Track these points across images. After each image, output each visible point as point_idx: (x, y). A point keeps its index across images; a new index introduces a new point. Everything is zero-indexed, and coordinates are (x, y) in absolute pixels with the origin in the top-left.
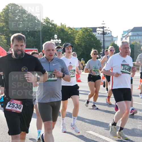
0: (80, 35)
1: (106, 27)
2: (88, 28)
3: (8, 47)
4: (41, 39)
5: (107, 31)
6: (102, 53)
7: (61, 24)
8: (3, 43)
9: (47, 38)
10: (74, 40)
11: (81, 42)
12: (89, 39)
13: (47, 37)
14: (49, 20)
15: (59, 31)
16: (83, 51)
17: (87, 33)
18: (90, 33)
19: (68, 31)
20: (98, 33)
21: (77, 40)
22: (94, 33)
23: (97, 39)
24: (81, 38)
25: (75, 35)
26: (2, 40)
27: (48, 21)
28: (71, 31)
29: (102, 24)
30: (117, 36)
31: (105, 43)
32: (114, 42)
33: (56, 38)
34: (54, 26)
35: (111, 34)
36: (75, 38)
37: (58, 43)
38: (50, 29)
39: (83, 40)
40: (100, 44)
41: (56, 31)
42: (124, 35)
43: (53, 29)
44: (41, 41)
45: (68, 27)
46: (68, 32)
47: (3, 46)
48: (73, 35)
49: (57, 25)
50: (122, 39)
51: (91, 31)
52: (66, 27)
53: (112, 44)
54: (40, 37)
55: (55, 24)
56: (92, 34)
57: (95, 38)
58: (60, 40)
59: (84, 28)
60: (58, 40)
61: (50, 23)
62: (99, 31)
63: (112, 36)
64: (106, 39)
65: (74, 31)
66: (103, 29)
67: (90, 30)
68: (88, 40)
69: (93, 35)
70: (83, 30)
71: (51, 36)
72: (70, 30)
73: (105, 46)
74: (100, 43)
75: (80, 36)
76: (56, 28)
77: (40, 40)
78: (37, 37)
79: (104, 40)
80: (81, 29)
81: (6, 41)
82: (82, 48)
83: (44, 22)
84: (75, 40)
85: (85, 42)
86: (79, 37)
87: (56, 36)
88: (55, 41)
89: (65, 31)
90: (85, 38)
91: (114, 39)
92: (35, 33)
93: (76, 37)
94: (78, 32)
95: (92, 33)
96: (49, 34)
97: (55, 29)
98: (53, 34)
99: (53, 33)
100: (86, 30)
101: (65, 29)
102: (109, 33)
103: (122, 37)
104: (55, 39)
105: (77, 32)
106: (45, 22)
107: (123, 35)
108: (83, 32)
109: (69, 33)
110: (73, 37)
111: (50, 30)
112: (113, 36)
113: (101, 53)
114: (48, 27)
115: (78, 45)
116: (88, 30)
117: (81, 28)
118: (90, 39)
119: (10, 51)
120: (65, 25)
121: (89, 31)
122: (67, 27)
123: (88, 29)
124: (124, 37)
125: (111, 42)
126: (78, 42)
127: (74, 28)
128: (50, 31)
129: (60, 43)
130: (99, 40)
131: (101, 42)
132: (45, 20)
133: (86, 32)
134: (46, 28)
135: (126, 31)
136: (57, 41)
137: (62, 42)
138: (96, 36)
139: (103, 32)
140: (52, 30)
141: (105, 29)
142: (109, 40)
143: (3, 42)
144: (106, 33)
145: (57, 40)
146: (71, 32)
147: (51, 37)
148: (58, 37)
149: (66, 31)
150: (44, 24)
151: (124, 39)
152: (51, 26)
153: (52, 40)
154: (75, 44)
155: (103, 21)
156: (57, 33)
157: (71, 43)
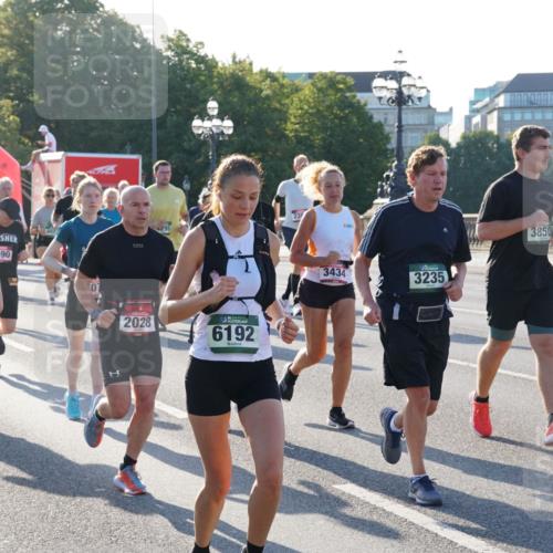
0: (308, 101)
1: (409, 75)
2: (338, 74)
3: (24, 144)
5: (413, 89)
6: (392, 174)
7: (234, 57)
8: (4, 129)
10: (285, 120)
11: (310, 132)
12: (341, 119)
13: (178, 107)
14: (188, 40)
15: (225, 84)
17: (332, 97)
18: (348, 94)
19: (259, 85)
20: (380, 98)
21: (293, 120)
22: (361, 97)
23: (371, 117)
24: (311, 114)
26: (3, 118)
27: (184, 44)
28: (270, 87)
29: (395, 62)
30: (451, 109)
31: (403, 134)
32: (438, 130)
33: (215, 112)
34: (208, 64)
35: (427, 97)
36: (287, 112)
37: (222, 133)
38: (189, 76)
39: (317, 123)
40: (382, 140)
41: (215, 86)
42: (479, 105)
43: (203, 78)
45: (261, 71)
46: (261, 91)
48: (281, 104)
49: (216, 63)
50: (468, 119)
51: (350, 89)
53: (430, 137)
55: (210, 57)
56: (355, 100)
57: (366, 113)
58: (228, 123)
59: (324, 76)
60: (223, 120)
61: (189, 52)
62: (384, 89)
63: (429, 107)
64: (408, 118)
65: (282, 86)
66: (399, 82)
67: (344, 83)
68: (336, 121)
69: (359, 102)
70: (319, 85)
71: (193, 105)
72: (268, 81)
73: (404, 145)
74: (382, 134)
75: (306, 107)
76: (215, 73)
79: (400, 127)
80: (310, 81)
81: (18, 119)
83: (167, 50)
84: (286, 123)
85: (324, 129)
86: (301, 109)
87: (213, 106)
88: (207, 124)
89: (249, 87)
90: (324, 117)
91: (438, 120)
93: (291, 112)
94: (301, 90)
95: (354, 97)
96: (185, 97)
97: (211, 77)
98: (201, 98)
99: (202, 92)
100: (330, 83)
101: (248, 78)
102: (420, 99)
103: (467, 113)
104: (211, 118)
105: (297, 91)
106: (170, 47)
107: (473, 103)
108: (320, 90)
109: (264, 93)
110: (280, 111)
111: (192, 82)
112: (435, 109)
113: (388, 176)
114: (182, 69)
115: (300, 140)
116: (339, 82)
117: (311, 76)
118: (345, 118)
119: (33, 161)
120: (247, 61)
121: (341, 86)
122: (256, 69)
123: (339, 78)
124: (478, 111)
125: (426, 131)
126: (296, 131)
127: (284, 75)
128: (188, 86)
129: (231, 131)
130: (380, 122)
131: (387, 129)
132: (170, 40)
133: (331, 92)
134: (175, 73)
135: (484, 90)
136: (218, 127)
137: (235, 128)
138: (369, 106)
139: (400, 92)
140: (198, 83)
141: (405, 81)
142: (417, 122)
143: (5, 124)
144: (409, 97)
145: (217, 122)
146: (274, 92)
147: (193, 110)
148: (220, 108)
149: (255, 88)
150: (167, 57)
151: (477, 119)
152: (194, 66)
153: (196, 122)
154: (286, 137)
155: (400, 52)
156: (219, 92)
157: (269, 132)
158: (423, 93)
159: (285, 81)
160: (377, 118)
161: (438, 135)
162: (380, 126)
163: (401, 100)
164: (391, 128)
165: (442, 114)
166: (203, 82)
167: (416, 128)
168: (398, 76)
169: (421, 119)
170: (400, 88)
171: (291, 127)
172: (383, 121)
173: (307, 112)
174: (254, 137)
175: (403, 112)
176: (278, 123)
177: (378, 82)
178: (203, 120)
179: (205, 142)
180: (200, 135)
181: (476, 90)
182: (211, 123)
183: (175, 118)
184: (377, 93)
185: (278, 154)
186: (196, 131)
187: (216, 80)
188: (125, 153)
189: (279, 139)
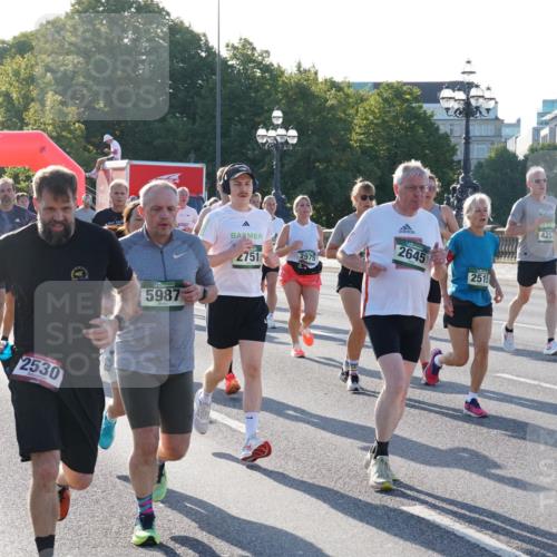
0: (373, 112)
1: (477, 86)
2: (405, 84)
3: (89, 151)
4: (219, 124)
5: (481, 100)
6: (458, 187)
7: (299, 66)
8: (69, 136)
9: (240, 121)
10: (349, 129)
11: (375, 142)
12: (407, 129)
13: (243, 117)
14: (254, 49)
15: (290, 93)
16: (380, 178)
17: (398, 107)
18: (414, 105)
19: (324, 95)
20: (447, 109)
21: (358, 130)
22: (428, 107)
23: (438, 129)
24: (376, 125)
25: (352, 111)
26: (69, 125)
27: (250, 53)
28: (336, 97)
29: (463, 73)
30: (519, 121)
31: (471, 146)
32: (506, 142)
33: (280, 121)
34: (273, 73)
35: (495, 108)
36: (352, 122)
37: (287, 142)
38: (253, 85)
39: (383, 133)
40: (448, 151)
41: (280, 96)
42: (548, 117)
43: (268, 87)
44: (218, 130)
45: (326, 80)
46: (326, 100)
47: (71, 147)
48: (344, 112)
49: (283, 73)
50: (536, 131)
51: (416, 99)
52: (320, 80)
53: (497, 150)
54: (214, 117)
55: (276, 66)
56: (422, 111)
57: (433, 124)
58: (293, 133)
59: (390, 86)
60: (287, 130)
61: (254, 61)
62: (452, 100)
63: (497, 118)
64: (476, 130)
65: (348, 96)
66: (467, 93)
67: (410, 94)
68: (402, 132)
69: (425, 113)
70: (385, 95)
71: (259, 115)
72: (333, 91)
73: (471, 157)
74: (449, 145)
75: (371, 117)
76: (280, 83)
77: (215, 127)
78: (201, 117)
79: (468, 139)
80: (376, 91)
81: (83, 127)
82: (378, 165)
83: (232, 59)
84: (351, 133)
85: (389, 140)
86: (367, 119)
87: (277, 113)
88: (272, 133)
89: (314, 96)
90: (391, 128)
91: (505, 132)
92: (196, 99)
93: (355, 121)
94: (367, 99)
95: (421, 107)
96: (250, 106)
97: (274, 86)
98: (266, 108)
99: (267, 101)
100: (397, 95)
101: (313, 88)
102: (488, 110)
103: (535, 125)
104: (275, 127)
105: (362, 100)
106: (235, 55)
107: (541, 115)
108: (386, 100)
109: (330, 103)
110: (345, 121)
111: (257, 91)
112: (503, 121)
113: (454, 188)
114: (248, 78)
115: (364, 151)
116: (405, 93)
117: (376, 85)
118: (412, 128)
119: (99, 169)
120: (313, 71)
121: (408, 97)
123: (405, 88)
124: (546, 123)
125: (492, 143)
126: (361, 141)
127: (350, 85)
128: (253, 95)
129: (295, 141)
130: (446, 133)
131: (453, 141)
132: (234, 48)
133: (397, 102)
134: (240, 81)
135: (552, 101)
136: (282, 136)
137: (299, 137)
138: (435, 118)
139: (467, 103)
140: (263, 92)
141: (473, 92)
142: (484, 134)
143: (70, 132)
144: (477, 108)
145: (281, 131)
146: (339, 102)
147: (257, 119)
148: (284, 118)
149: (317, 97)
150: (232, 66)
151: (545, 132)
152: (258, 74)
153: (261, 132)
154: (351, 147)
155: (469, 62)
156: (284, 101)
157: (334, 143)
158: (491, 104)
159: (350, 91)
160: (443, 129)
161: (505, 147)
162: (446, 137)
163: (468, 111)
164: (458, 140)
165: (510, 125)
166: (267, 90)
167: (483, 139)
168: (466, 87)
169: (487, 130)
170: (468, 99)
171: (355, 137)
172: (449, 132)
173: (372, 123)
174: (319, 147)
175: (471, 123)
176: (342, 133)
177: (446, 93)
178: (267, 130)
179: (269, 152)
180: (264, 144)
181: (545, 102)
182: (276, 133)
183: (239, 127)
184: (444, 104)
185: (343, 164)
186: (260, 141)
187: (280, 89)
188: (189, 162)
189: (344, 150)
